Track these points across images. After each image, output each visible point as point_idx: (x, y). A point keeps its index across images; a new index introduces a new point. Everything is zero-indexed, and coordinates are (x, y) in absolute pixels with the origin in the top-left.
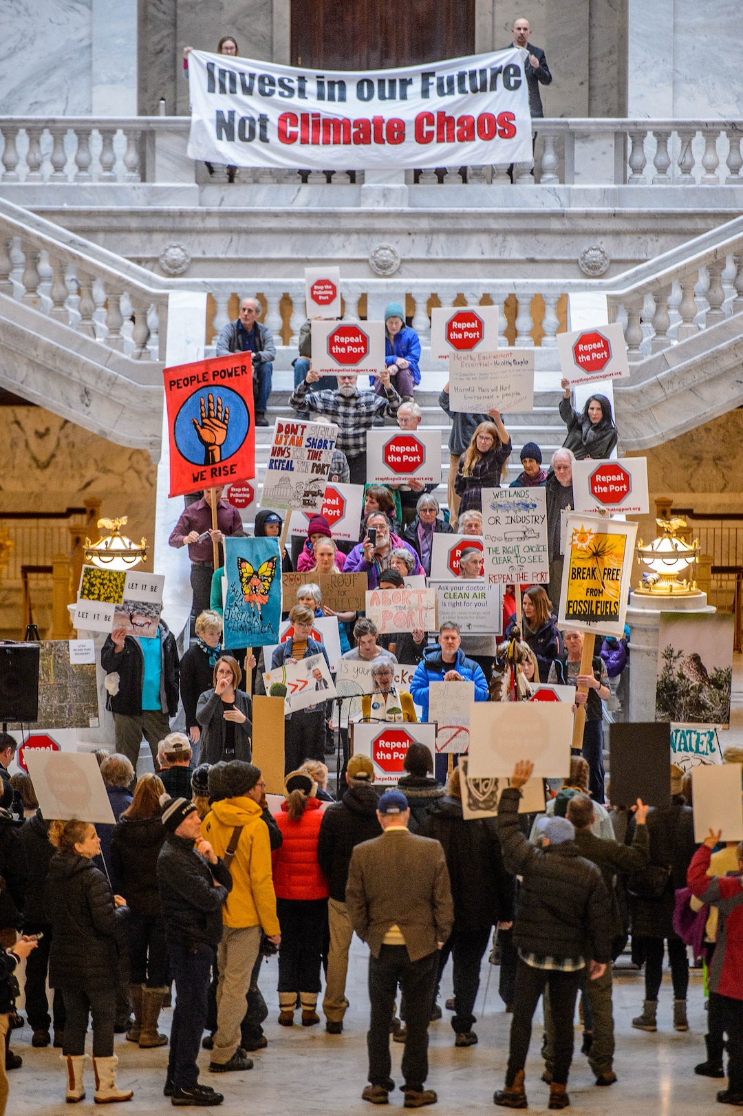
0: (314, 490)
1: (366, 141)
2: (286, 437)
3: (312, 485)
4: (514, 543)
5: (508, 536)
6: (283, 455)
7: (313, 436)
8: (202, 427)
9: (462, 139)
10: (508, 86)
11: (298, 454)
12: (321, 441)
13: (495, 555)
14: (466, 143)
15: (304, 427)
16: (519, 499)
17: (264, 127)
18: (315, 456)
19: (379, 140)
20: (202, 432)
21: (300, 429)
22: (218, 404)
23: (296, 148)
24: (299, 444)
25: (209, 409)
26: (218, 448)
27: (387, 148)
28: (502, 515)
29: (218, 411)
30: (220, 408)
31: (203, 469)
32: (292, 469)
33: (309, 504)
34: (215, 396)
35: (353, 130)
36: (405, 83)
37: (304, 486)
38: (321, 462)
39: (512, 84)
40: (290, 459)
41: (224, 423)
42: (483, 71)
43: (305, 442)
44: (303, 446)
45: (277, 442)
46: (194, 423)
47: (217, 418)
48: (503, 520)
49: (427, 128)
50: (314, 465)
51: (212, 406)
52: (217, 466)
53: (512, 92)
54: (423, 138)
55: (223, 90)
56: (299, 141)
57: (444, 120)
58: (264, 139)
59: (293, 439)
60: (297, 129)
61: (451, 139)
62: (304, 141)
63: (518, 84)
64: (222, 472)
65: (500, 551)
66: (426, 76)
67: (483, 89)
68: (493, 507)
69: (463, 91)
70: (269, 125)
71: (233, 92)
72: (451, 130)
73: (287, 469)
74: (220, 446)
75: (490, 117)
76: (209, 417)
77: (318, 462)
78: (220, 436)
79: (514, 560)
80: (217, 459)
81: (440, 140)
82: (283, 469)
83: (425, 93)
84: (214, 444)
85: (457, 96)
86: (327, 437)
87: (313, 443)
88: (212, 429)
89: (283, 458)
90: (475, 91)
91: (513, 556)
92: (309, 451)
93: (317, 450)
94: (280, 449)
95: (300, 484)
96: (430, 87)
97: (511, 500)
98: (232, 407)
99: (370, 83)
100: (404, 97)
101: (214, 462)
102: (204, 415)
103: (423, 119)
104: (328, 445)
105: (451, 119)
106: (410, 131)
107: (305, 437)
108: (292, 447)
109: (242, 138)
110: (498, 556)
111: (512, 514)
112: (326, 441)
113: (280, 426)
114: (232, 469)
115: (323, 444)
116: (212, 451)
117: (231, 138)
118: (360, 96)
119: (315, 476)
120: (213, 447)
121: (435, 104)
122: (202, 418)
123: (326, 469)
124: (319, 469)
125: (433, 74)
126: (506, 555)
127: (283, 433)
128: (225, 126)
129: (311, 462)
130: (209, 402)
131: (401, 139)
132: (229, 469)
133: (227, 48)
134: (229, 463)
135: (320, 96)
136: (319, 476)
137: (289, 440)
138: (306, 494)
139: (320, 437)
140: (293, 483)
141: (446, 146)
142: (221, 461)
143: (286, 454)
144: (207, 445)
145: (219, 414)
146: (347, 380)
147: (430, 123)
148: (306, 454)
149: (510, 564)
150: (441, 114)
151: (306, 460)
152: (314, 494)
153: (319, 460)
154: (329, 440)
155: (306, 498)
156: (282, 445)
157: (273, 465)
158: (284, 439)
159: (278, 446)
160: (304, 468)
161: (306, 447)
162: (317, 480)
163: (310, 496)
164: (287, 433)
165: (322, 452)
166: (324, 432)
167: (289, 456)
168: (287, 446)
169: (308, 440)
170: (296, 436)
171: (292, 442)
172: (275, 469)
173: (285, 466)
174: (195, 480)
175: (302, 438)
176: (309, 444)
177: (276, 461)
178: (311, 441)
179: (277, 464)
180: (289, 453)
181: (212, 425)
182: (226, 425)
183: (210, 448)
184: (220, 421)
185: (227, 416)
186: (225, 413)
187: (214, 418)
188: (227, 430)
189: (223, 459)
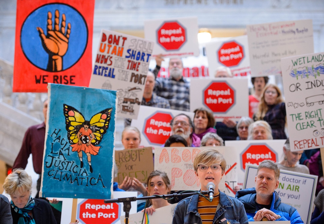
0: (132, 97)
2: (110, 46)
3: (130, 93)
6: (106, 62)
7: (132, 48)
8: (48, 36)
11: (119, 63)
12: (139, 53)
13: (298, 121)
15: (125, 39)
18: (134, 66)
20: (47, 41)
21: (121, 41)
22: (63, 20)
24: (120, 53)
25: (55, 24)
26: (60, 59)
29: (62, 26)
30: (64, 23)
31: (45, 73)
32: (113, 77)
33: (127, 110)
34: (61, 12)
37: (124, 93)
38: (139, 73)
40: (112, 67)
41: (66, 36)
43: (125, 53)
44: (124, 56)
45: (102, 50)
46: (39, 31)
47: (61, 31)
50: (133, 75)
51: (57, 20)
52: (59, 74)
59: (115, 48)
64: (63, 81)
73: (109, 76)
74: (62, 57)
76: (54, 30)
77: (136, 73)
78: (63, 48)
80: (59, 68)
82: (105, 75)
84: (57, 54)
86: (144, 50)
87: (132, 54)
88: (57, 40)
89: (105, 65)
92: (129, 61)
93: (135, 61)
94: (103, 56)
98: (74, 24)
101: (56, 70)
102: (50, 27)
104: (146, 57)
107: (126, 48)
108: (113, 56)
112: (144, 54)
113: (104, 36)
114: (71, 80)
115: (141, 56)
116: (55, 60)
119: (133, 85)
120: (57, 57)
122: (48, 30)
123: (143, 79)
124: (138, 79)
127: (106, 42)
129: (131, 72)
130: (56, 17)
132: (68, 79)
134: (69, 73)
136: (137, 85)
137: (111, 49)
138: (126, 101)
139: (138, 49)
142: (62, 70)
143: (109, 62)
144: (51, 54)
145: (63, 29)
146: (175, 65)
148: (126, 64)
151: (125, 69)
152: (133, 102)
153: (137, 70)
154: (146, 53)
155: (125, 104)
156: (105, 54)
157: (97, 71)
158: (107, 48)
159: (102, 54)
160: (124, 76)
161: (127, 57)
162: (135, 88)
163: (129, 103)
164: (110, 42)
165: (139, 64)
166: (142, 46)
167: (111, 64)
168: (110, 54)
169: (128, 51)
170: (118, 47)
171: (114, 51)
172: (99, 74)
173: (107, 73)
174: (38, 81)
175: (123, 48)
176: (128, 55)
177: (100, 67)
178: (131, 52)
179: (101, 70)
180: (111, 62)
181: (56, 37)
182: (68, 39)
183: (54, 57)
184: (63, 34)
185: (69, 31)
186: (68, 28)
187: (58, 31)
188: (68, 43)
189: (64, 68)
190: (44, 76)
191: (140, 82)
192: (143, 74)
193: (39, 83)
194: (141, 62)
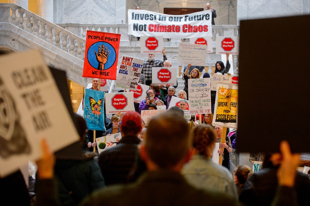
0: (134, 82)
1: (170, 31)
2: (126, 62)
3: (134, 80)
4: (199, 99)
5: (197, 96)
6: (124, 68)
7: (135, 63)
8: (99, 55)
9: (194, 32)
10: (206, 19)
11: (130, 69)
14: (195, 33)
15: (132, 59)
16: (201, 82)
17: (145, 28)
18: (136, 70)
19: (174, 31)
20: (98, 57)
21: (131, 60)
22: (106, 49)
23: (153, 32)
24: (130, 65)
25: (102, 50)
26: (103, 65)
27: (175, 33)
28: (195, 88)
30: (106, 50)
32: (127, 74)
33: (132, 87)
34: (105, 46)
35: (167, 28)
36: (181, 18)
37: (131, 80)
38: (137, 72)
39: (207, 18)
40: (127, 70)
41: (107, 56)
42: (200, 15)
43: (132, 65)
44: (131, 66)
45: (122, 63)
46: (95, 53)
47: (104, 54)
48: (195, 90)
49: (185, 29)
50: (135, 73)
51: (103, 49)
53: (207, 20)
54: (184, 31)
55: (136, 19)
56: (154, 31)
57: (190, 27)
58: (145, 30)
59: (128, 63)
60: (154, 28)
61: (191, 31)
62: (155, 31)
63: (209, 18)
64: (104, 74)
65: (194, 102)
66: (186, 17)
67: (200, 19)
68: (192, 86)
69: (195, 20)
70: (146, 27)
71: (138, 19)
72: (192, 29)
73: (125, 74)
74: (104, 64)
75: (201, 26)
76: (102, 53)
77: (136, 72)
78: (105, 61)
79: (199, 105)
80: (103, 69)
81: (189, 32)
82: (124, 73)
83: (186, 20)
84: (102, 63)
85: (193, 21)
86: (140, 63)
87: (135, 65)
88: (102, 57)
89: (124, 70)
90: (198, 20)
91: (198, 103)
92: (134, 68)
93: (136, 68)
94: (123, 66)
95: (129, 79)
96: (187, 19)
97: (198, 83)
98: (110, 52)
99: (172, 18)
100: (180, 21)
101: (101, 70)
102: (100, 51)
103: (185, 26)
104: (140, 66)
105: (192, 27)
106: (181, 29)
107: (132, 62)
108: (127, 65)
109: (140, 30)
110: (193, 104)
111: (198, 88)
113: (124, 57)
114: (108, 74)
115: (138, 66)
117: (137, 30)
118: (169, 20)
120: (102, 64)
121: (188, 22)
122: (99, 52)
123: (139, 75)
125: (188, 16)
126: (196, 103)
127: (125, 60)
128: (136, 27)
130: (103, 47)
131: (179, 31)
132: (106, 73)
133: (137, 8)
134: (107, 71)
135: (160, 20)
136: (136, 77)
137: (127, 63)
138: (132, 83)
139: (137, 63)
140: (127, 79)
141: (190, 33)
143: (125, 68)
144: (100, 63)
145: (105, 52)
146: (151, 55)
147: (187, 27)
148: (132, 69)
149: (198, 107)
150: (189, 25)
151: (132, 71)
153: (137, 71)
154: (141, 65)
155: (131, 85)
156: (124, 65)
157: (121, 71)
158: (125, 62)
159: (123, 65)
160: (131, 74)
161: (133, 66)
162: (136, 79)
163: (133, 84)
164: (126, 60)
165: (138, 69)
166: (139, 62)
167: (126, 69)
168: (126, 65)
169: (133, 64)
170: (129, 62)
171: (128, 64)
172: (121, 73)
173: (125, 73)
174: (93, 73)
175: (131, 63)
176: (133, 65)
177: (122, 70)
178: (134, 64)
179: (122, 71)
180: (126, 68)
181: (102, 56)
182: (107, 57)
183: (101, 64)
184: (106, 55)
185: (108, 54)
186: (108, 53)
187: (103, 53)
188: (107, 59)
189: (105, 69)
190: (96, 71)
191: (138, 76)
192: (139, 73)
193: (94, 74)
194: (139, 68)
